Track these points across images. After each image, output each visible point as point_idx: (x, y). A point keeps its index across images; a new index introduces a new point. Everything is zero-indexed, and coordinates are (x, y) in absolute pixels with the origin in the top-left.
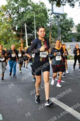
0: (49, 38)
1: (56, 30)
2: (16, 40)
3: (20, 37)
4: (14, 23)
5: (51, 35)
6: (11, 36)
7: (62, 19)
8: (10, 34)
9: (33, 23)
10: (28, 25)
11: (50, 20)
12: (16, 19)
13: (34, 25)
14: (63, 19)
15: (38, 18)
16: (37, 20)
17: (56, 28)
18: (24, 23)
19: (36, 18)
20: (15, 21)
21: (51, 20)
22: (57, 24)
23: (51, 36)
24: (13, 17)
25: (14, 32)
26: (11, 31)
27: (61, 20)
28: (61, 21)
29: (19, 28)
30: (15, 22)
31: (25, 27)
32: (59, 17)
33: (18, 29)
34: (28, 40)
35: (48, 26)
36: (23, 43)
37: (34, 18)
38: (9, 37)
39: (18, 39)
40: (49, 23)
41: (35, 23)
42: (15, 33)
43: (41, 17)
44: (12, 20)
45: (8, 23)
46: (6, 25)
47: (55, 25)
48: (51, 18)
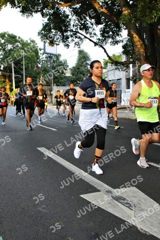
3: (6, 78)
9: (21, 63)
10: (16, 64)
12: (2, 56)
13: (23, 65)
14: (56, 60)
15: (28, 58)
16: (26, 59)
17: (49, 70)
21: (42, 61)
22: (49, 66)
27: (54, 61)
28: (54, 63)
29: (5, 68)
31: (13, 66)
32: (52, 58)
34: (15, 81)
36: (10, 85)
37: (23, 57)
39: (3, 80)
40: (40, 64)
41: (24, 63)
43: (32, 57)
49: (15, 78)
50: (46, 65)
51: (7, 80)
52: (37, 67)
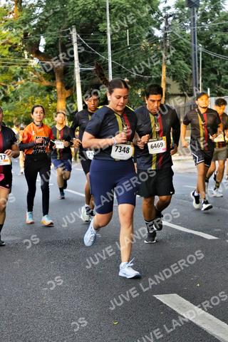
0: (159, 80)
1: (185, 52)
2: (40, 89)
3: (54, 79)
4: (34, 26)
5: (168, 70)
6: (21, 73)
7: (208, 11)
8: (19, 68)
9: (101, 28)
10: (83, 32)
11: (164, 14)
12: (39, 11)
13: (104, 33)
14: (211, 12)
15: (121, 9)
16: (116, 16)
17: (187, 44)
18: (70, 26)
19: (113, 10)
20: (36, 17)
21: (167, 17)
22: (188, 32)
23: (168, 75)
24: (31, 5)
25: (32, 58)
26: (21, 56)
27: (204, 14)
28: (205, 20)
29: (52, 46)
30: (35, 22)
31: (75, 40)
32: (198, 6)
33: (46, 47)
34: (82, 86)
35: (157, 39)
36: (67, 99)
37: (105, 9)
38: (16, 78)
39: (46, 83)
40: (158, 27)
41: (109, 28)
42: (35, 62)
43: (132, 5)
44: (25, 14)
45: (10, 26)
46: (4, 32)
47: (182, 34)
48: (169, 8)
49: (83, 75)
50: (177, 32)
51: (59, 85)
52: (151, 36)
